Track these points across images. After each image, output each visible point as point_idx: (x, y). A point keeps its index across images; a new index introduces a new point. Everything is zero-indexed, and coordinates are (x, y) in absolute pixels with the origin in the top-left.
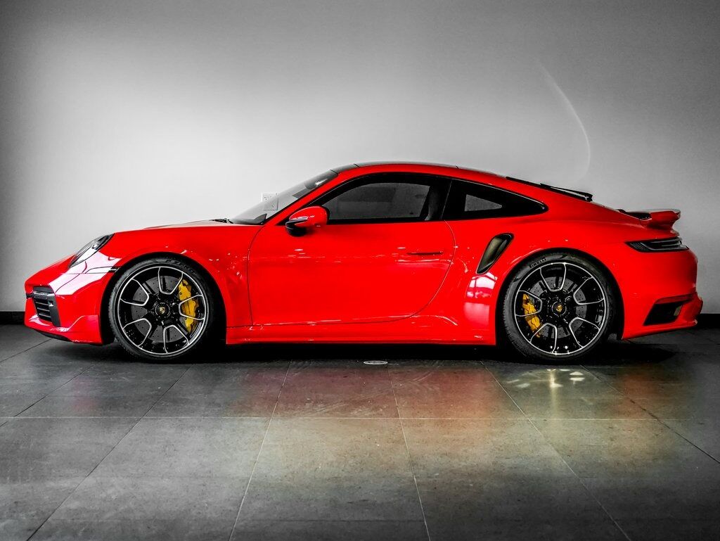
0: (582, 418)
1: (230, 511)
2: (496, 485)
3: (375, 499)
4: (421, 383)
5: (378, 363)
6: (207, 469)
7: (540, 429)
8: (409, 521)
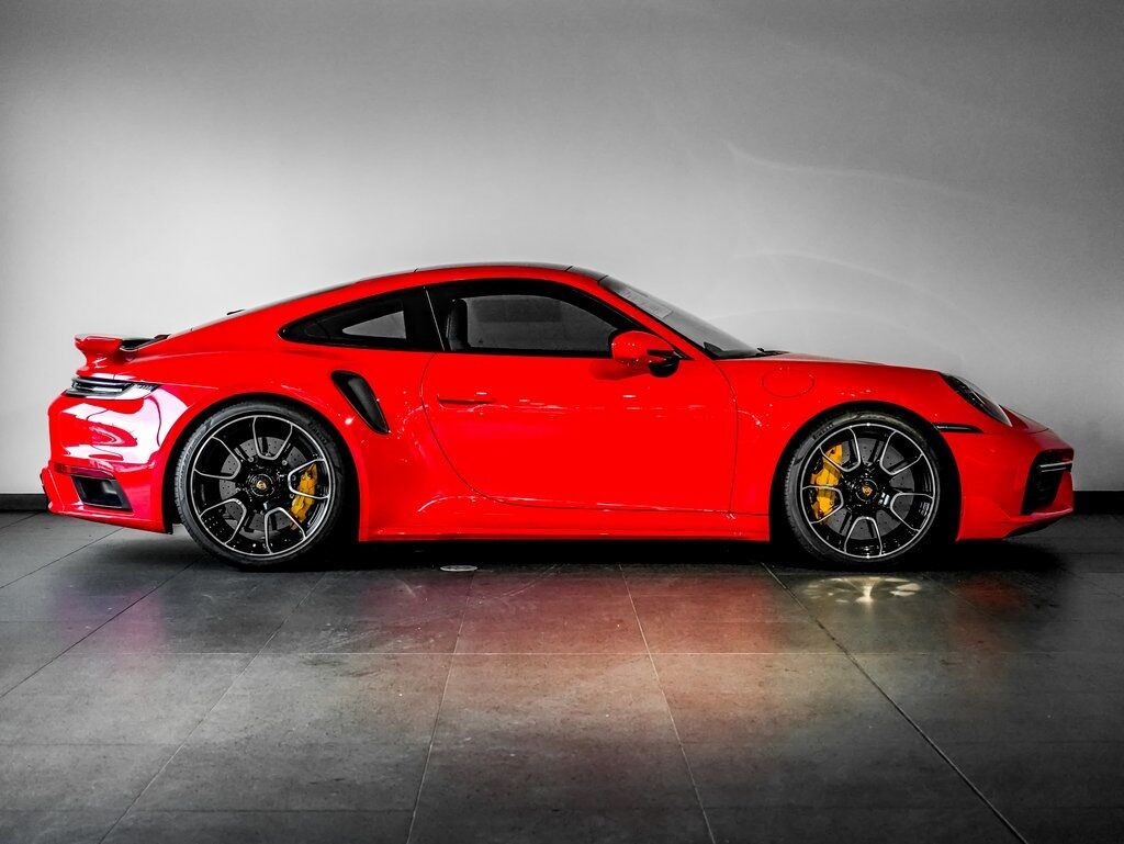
0: (731, 651)
1: (126, 796)
2: (551, 756)
3: (356, 778)
4: (512, 600)
5: (462, 569)
6: (120, 733)
7: (659, 670)
8: (390, 811)
